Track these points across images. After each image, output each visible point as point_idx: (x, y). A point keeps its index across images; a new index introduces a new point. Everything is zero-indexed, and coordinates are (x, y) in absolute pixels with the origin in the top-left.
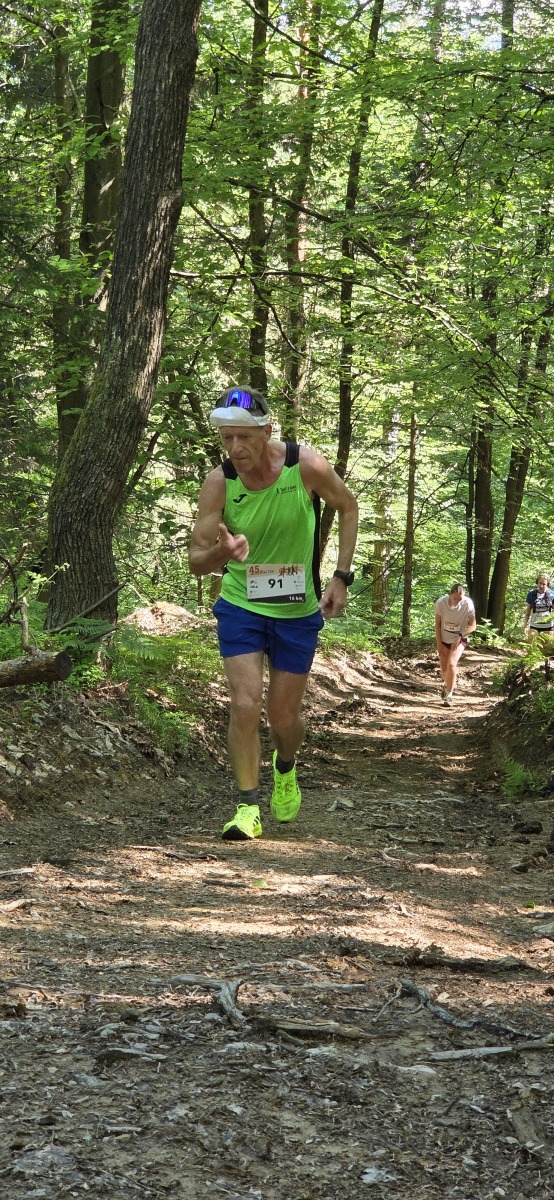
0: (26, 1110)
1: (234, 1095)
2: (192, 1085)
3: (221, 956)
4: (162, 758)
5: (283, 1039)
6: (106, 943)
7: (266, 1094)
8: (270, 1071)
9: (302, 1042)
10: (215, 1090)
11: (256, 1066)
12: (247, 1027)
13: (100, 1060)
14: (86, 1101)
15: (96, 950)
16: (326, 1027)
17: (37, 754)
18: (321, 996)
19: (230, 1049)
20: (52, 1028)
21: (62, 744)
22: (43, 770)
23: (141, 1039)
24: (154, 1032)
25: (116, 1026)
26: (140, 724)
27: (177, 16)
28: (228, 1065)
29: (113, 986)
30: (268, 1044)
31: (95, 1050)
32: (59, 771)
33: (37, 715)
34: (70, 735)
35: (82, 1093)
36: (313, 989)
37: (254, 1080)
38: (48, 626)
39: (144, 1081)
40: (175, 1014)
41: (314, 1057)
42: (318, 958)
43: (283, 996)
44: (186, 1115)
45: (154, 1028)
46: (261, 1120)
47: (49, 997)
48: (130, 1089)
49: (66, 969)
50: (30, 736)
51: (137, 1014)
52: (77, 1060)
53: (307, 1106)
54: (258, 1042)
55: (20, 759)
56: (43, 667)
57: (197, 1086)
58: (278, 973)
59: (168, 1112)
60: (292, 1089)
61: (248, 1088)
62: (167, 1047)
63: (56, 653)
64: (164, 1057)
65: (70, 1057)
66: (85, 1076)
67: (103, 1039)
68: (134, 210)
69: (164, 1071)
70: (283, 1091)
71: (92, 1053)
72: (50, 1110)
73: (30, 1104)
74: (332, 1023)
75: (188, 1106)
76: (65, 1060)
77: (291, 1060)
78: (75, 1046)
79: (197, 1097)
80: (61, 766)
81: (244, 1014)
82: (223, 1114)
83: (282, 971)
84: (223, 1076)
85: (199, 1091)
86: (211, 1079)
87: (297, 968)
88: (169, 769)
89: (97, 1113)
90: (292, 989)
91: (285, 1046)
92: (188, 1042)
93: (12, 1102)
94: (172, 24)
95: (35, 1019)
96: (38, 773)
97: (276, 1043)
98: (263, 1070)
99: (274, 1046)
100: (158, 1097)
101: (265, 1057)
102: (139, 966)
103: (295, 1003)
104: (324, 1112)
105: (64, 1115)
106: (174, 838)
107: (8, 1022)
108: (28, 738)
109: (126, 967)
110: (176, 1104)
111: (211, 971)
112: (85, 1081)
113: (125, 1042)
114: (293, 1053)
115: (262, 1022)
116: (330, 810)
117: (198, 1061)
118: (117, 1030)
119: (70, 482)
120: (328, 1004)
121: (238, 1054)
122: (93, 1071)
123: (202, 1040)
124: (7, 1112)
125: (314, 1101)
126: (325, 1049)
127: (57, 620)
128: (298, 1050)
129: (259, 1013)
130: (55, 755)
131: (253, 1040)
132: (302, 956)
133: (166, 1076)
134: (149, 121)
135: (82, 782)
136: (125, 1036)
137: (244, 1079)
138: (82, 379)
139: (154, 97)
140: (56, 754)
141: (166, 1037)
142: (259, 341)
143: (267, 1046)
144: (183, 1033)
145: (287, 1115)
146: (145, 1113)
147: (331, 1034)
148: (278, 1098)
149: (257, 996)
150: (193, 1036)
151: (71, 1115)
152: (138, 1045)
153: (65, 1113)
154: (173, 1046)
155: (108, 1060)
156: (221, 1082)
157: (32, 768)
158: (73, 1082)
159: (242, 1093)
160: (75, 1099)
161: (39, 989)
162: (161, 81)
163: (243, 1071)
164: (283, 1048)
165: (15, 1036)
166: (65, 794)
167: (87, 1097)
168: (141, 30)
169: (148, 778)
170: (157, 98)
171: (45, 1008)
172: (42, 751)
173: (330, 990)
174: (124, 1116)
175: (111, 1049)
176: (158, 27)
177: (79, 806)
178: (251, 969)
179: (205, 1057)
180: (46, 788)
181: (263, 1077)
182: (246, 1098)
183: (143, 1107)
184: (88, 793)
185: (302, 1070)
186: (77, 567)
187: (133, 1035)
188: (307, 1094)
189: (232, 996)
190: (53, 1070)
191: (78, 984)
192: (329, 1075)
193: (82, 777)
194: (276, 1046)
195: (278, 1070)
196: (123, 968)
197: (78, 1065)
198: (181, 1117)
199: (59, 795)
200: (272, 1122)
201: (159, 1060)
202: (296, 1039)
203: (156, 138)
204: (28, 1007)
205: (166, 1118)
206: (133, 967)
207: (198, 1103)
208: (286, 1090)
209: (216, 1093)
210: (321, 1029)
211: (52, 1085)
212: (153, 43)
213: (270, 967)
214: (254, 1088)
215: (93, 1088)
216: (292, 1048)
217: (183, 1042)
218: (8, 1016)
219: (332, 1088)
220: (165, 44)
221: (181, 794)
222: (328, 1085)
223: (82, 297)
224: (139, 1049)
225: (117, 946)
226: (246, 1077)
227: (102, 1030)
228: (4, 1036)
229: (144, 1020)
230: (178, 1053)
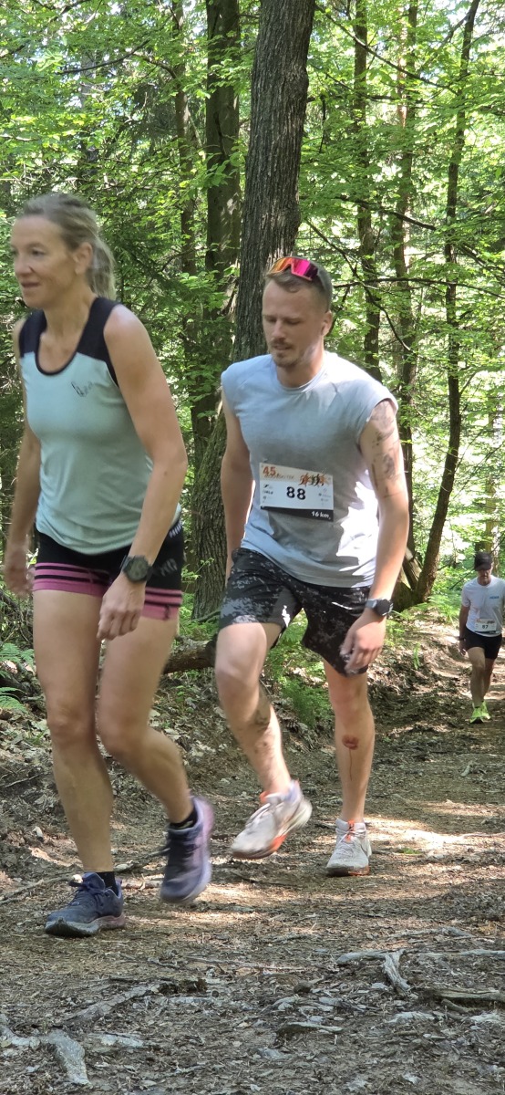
0: (217, 1084)
1: (409, 1064)
2: (368, 1055)
3: (380, 924)
4: (306, 732)
5: (448, 1008)
6: (272, 915)
7: (439, 1064)
8: (439, 1040)
9: (466, 1010)
10: (390, 1061)
11: (426, 1036)
12: (412, 995)
13: (280, 1033)
14: (271, 1074)
15: (263, 922)
16: (488, 995)
17: (193, 735)
18: (478, 962)
19: (400, 1019)
20: (232, 1003)
21: (214, 725)
22: (199, 750)
23: (317, 1012)
24: (328, 1005)
25: (291, 999)
26: (284, 701)
27: (288, 51)
28: (400, 1035)
29: (282, 958)
30: (435, 1013)
31: (274, 1023)
32: (214, 751)
33: (190, 699)
34: (222, 716)
35: (266, 1067)
36: (470, 956)
37: (425, 1050)
38: (196, 615)
39: (323, 1053)
40: (344, 985)
41: (479, 1025)
42: (468, 924)
43: (443, 963)
44: (366, 1086)
45: (328, 1002)
46: (436, 1088)
47: (226, 971)
48: (311, 1061)
49: (238, 942)
50: (185, 718)
51: (309, 986)
52: (259, 1034)
53: (478, 1073)
54: (425, 1011)
55: (177, 741)
56: (194, 655)
57: (373, 1056)
58: (435, 940)
59: (348, 1084)
60: (461, 1056)
61: (420, 1057)
62: (342, 1019)
63: (206, 642)
64: (339, 1029)
65: (252, 1031)
66: (268, 1050)
67: (280, 1013)
68: (257, 230)
69: (341, 1043)
70: (453, 1059)
71: (272, 1027)
72: (239, 1084)
73: (219, 1078)
74: (493, 990)
75: (366, 1077)
76: (247, 1033)
77: (458, 1028)
78: (255, 1019)
79: (374, 1067)
80: (215, 745)
81: (408, 983)
82: (399, 1084)
83: (436, 937)
84: (396, 1047)
85: (375, 1062)
86: (386, 1049)
87: (451, 934)
88: (312, 741)
89: (282, 1086)
90: (451, 956)
91: (451, 1015)
92: (360, 1013)
93: (203, 1077)
94: (284, 58)
95: (216, 994)
96: (194, 753)
97: (442, 1012)
98: (433, 1039)
99: (440, 1015)
100: (336, 1068)
101: (433, 1026)
102: (305, 937)
103: (455, 971)
104: (493, 1078)
105: (252, 1089)
106: (323, 809)
107: (192, 998)
108: (183, 721)
109: (293, 939)
110: (354, 1075)
111: (372, 940)
112: (268, 1055)
113: (301, 1015)
114: (459, 1021)
115: (427, 992)
116: (463, 774)
117: (371, 1032)
118: (293, 1004)
119: (210, 481)
120: (486, 970)
121: (407, 1025)
122: (275, 1044)
123: (372, 1012)
124: (200, 1088)
125: (483, 1068)
126: (488, 1016)
127: (204, 610)
128: (463, 1018)
129: (422, 981)
130: (209, 736)
131: (420, 1009)
132: (454, 922)
133: (342, 1048)
134: (267, 148)
135: (235, 759)
136: (301, 1009)
137: (417, 1049)
138: (215, 384)
139: (270, 126)
140: (210, 734)
141: (340, 1009)
142: (373, 342)
143: (434, 1015)
144: (354, 1004)
145: (459, 1083)
146: (327, 1083)
147: (493, 1001)
148: (450, 1067)
149: (418, 964)
150: (364, 1007)
151: (259, 1089)
152: (314, 1018)
153: (252, 1086)
154: (347, 1018)
155: (288, 1034)
156: (395, 1053)
157: (188, 749)
158: (258, 1056)
159: (415, 1062)
160: (261, 1072)
161: (214, 962)
162: (275, 111)
163: (415, 1041)
164: (449, 1017)
165: (199, 1011)
166: (220, 771)
167: (272, 1070)
168: (255, 65)
169: (294, 751)
170: (273, 127)
171: (223, 982)
172: (197, 732)
173: (483, 955)
174: (308, 1088)
175: (290, 1024)
176: (271, 62)
177: (234, 782)
178: (409, 937)
179: (377, 1027)
180: (203, 766)
181: (434, 1046)
182: (419, 1067)
183: (325, 1079)
184: (241, 769)
185: (470, 1038)
186: (220, 560)
187: (309, 1007)
188: (476, 1061)
189: (396, 967)
190: (237, 1044)
191: (250, 956)
192: (494, 1041)
193: (234, 755)
194: (442, 1015)
195: (446, 1038)
196: (290, 939)
197: (260, 1038)
198: (361, 1088)
199: (215, 773)
200: (446, 1090)
201: (335, 1033)
202: (460, 1007)
203: (273, 163)
204: (207, 981)
205: (348, 1090)
206: (300, 938)
207: (375, 1074)
208: (456, 1058)
209: (391, 1063)
210: (483, 996)
211: (238, 1059)
212: (267, 76)
213: (427, 934)
214: (426, 1057)
215: (276, 1061)
216: (457, 1016)
217: (355, 1013)
218: (191, 991)
219: (498, 1055)
220: (278, 77)
221: (326, 765)
222: (495, 1052)
223: (210, 310)
224: (315, 1022)
225: (282, 917)
226: (418, 1047)
227: (279, 1004)
228: (189, 1011)
229: (315, 991)
230: (352, 1024)
